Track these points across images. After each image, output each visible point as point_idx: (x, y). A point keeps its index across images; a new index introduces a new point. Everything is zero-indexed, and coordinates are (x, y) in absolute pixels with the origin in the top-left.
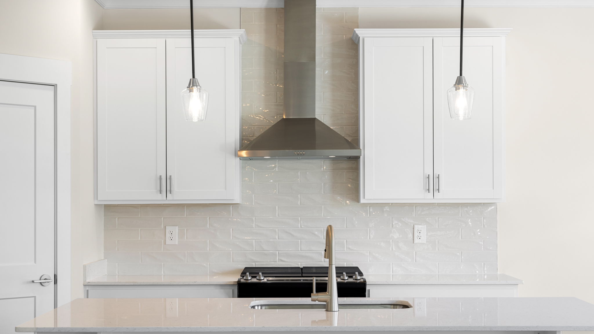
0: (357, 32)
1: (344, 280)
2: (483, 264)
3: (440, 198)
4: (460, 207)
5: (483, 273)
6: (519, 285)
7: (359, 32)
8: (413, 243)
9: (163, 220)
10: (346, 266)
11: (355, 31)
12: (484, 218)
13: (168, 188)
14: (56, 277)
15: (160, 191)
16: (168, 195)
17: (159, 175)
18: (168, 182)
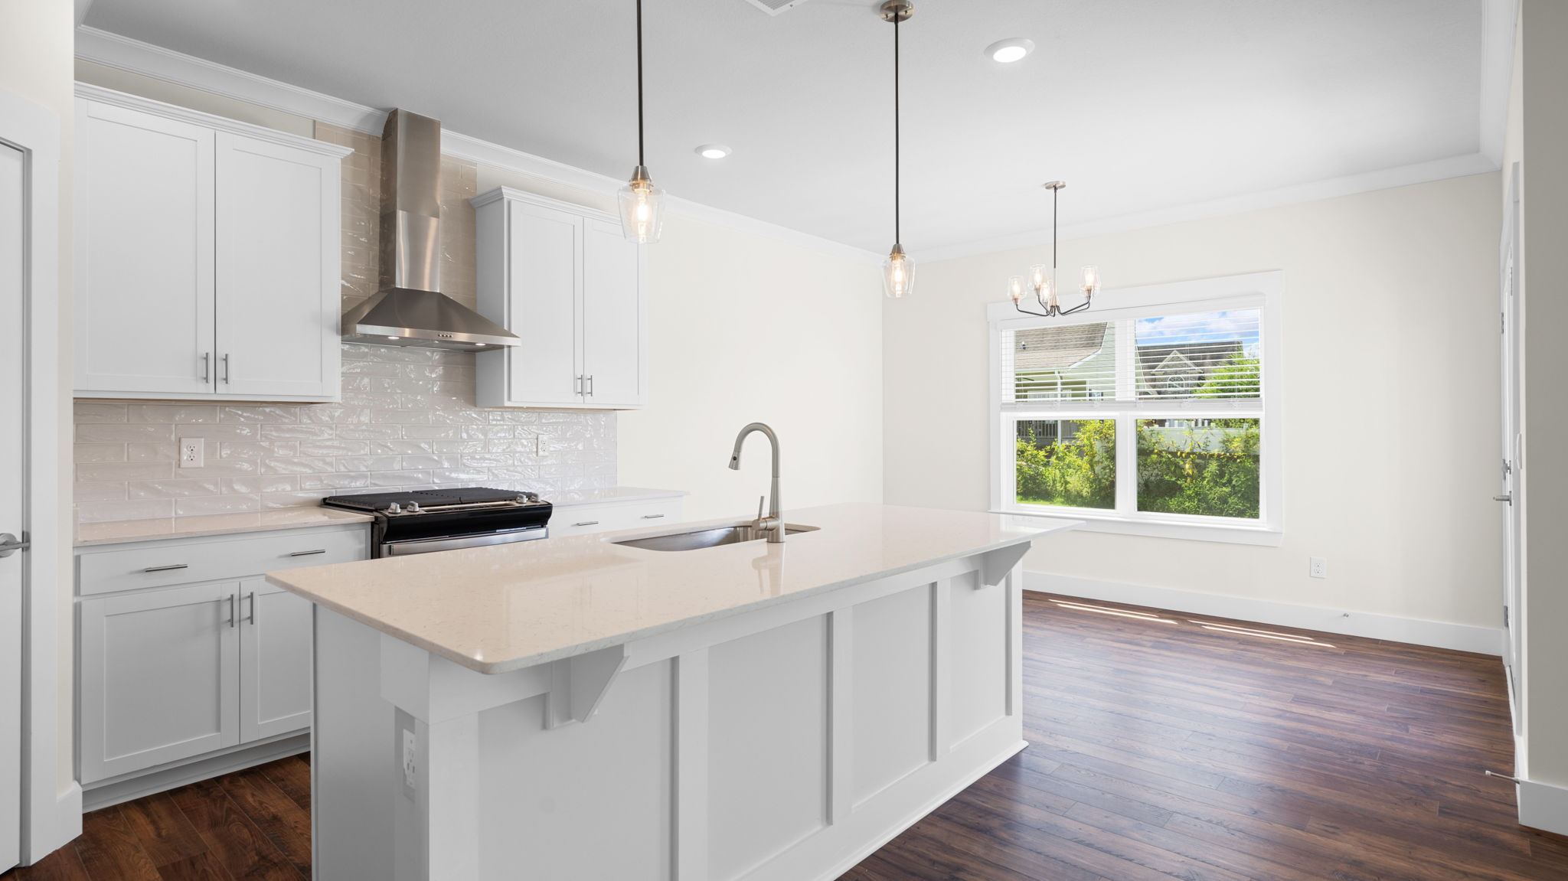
9: (174, 429)
11: (500, 189)
13: (221, 374)
14: (26, 537)
15: (206, 379)
16: (221, 386)
17: (202, 352)
18: (221, 365)
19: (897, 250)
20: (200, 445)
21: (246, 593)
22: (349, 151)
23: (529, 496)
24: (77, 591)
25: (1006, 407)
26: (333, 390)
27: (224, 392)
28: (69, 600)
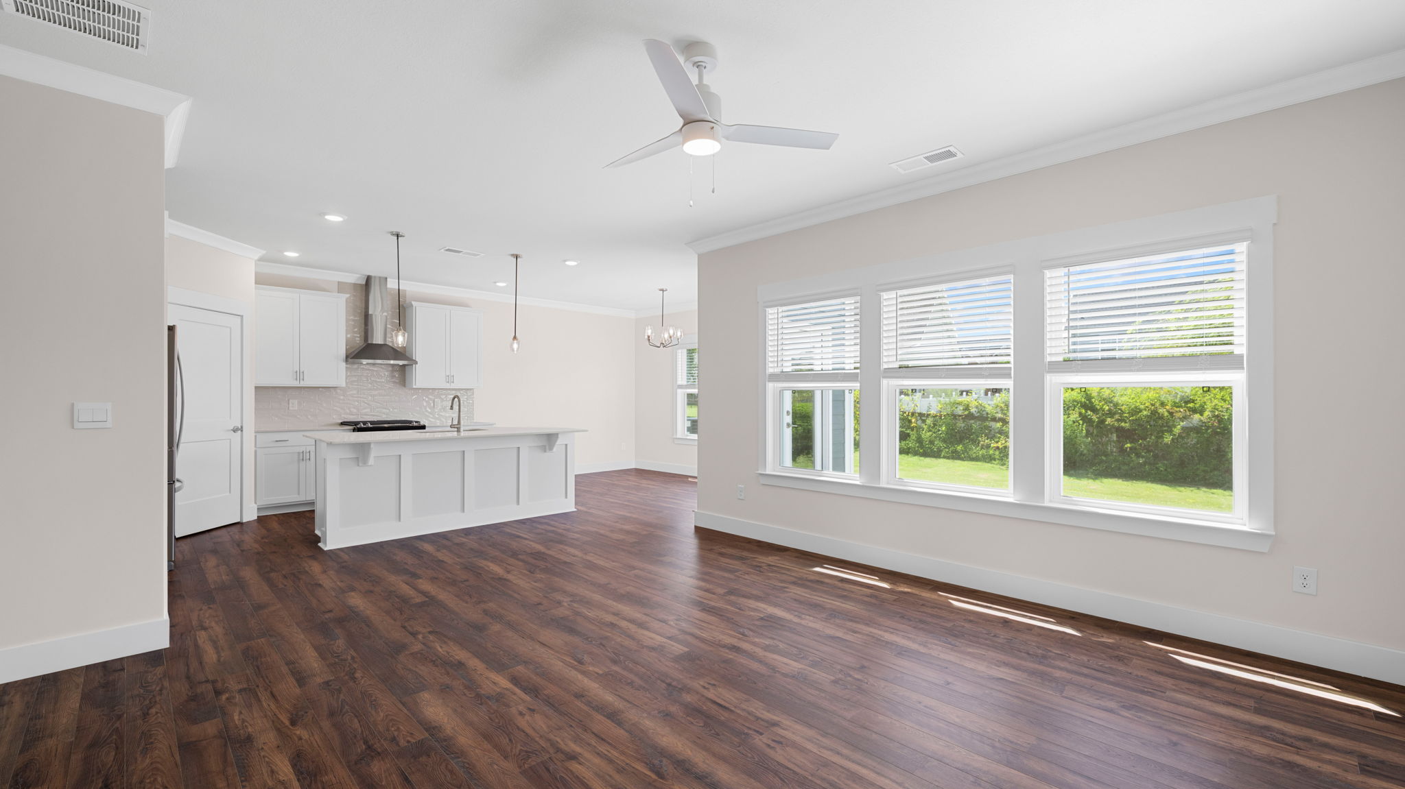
9: (287, 396)
13: (301, 377)
14: (242, 427)
15: (297, 379)
16: (301, 381)
17: (295, 370)
18: (301, 374)
19: (515, 338)
20: (296, 402)
21: (308, 451)
22: (348, 295)
23: (416, 422)
24: (255, 447)
25: (681, 387)
26: (342, 383)
27: (302, 384)
28: (253, 449)
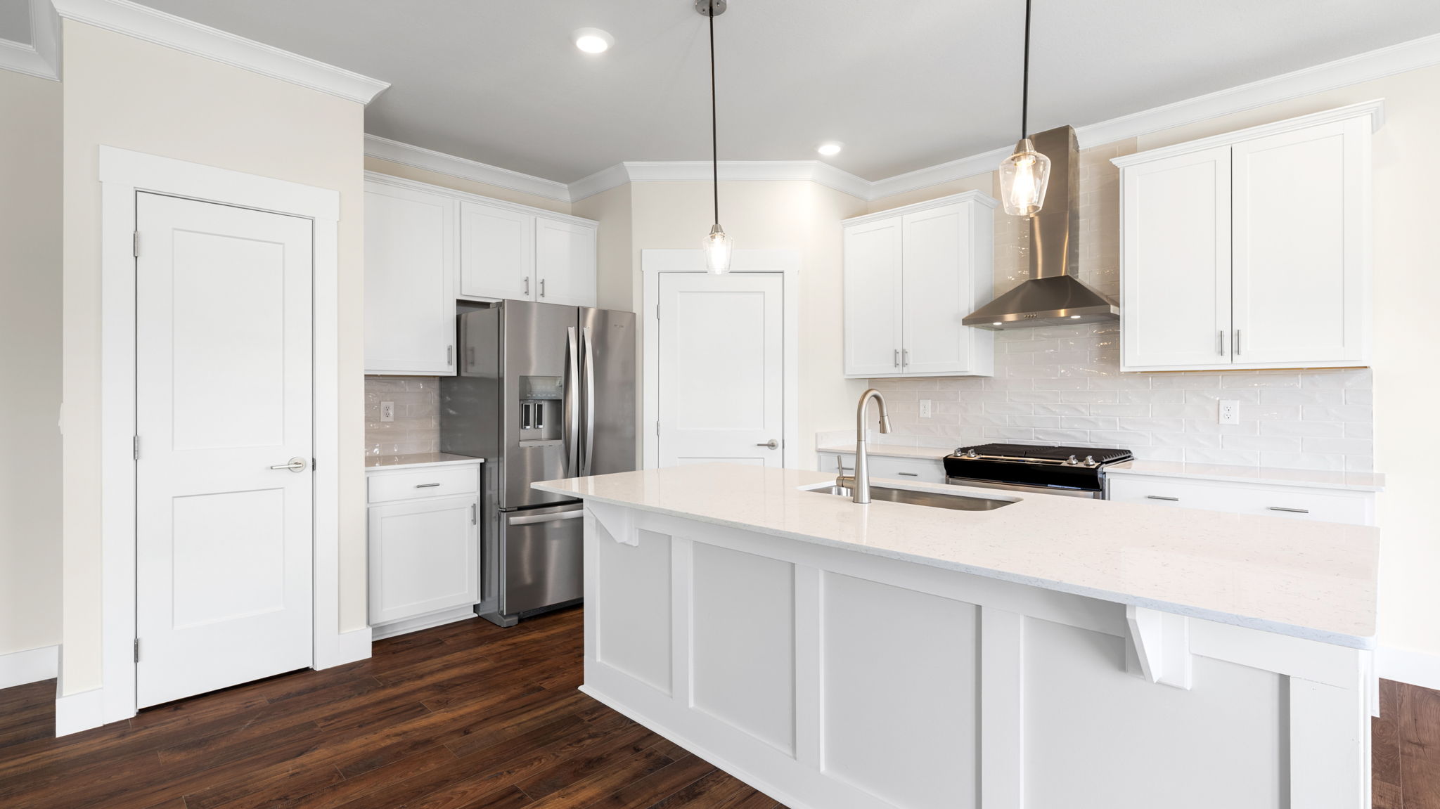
0: (1114, 163)
1: (1089, 465)
2: (1344, 456)
3: (1241, 362)
4: (1300, 376)
5: (1344, 468)
6: (1376, 493)
7: (1115, 161)
8: (1218, 423)
10: (1118, 448)
11: (1111, 162)
12: (1345, 391)
13: (905, 361)
15: (899, 365)
27: (906, 372)
